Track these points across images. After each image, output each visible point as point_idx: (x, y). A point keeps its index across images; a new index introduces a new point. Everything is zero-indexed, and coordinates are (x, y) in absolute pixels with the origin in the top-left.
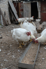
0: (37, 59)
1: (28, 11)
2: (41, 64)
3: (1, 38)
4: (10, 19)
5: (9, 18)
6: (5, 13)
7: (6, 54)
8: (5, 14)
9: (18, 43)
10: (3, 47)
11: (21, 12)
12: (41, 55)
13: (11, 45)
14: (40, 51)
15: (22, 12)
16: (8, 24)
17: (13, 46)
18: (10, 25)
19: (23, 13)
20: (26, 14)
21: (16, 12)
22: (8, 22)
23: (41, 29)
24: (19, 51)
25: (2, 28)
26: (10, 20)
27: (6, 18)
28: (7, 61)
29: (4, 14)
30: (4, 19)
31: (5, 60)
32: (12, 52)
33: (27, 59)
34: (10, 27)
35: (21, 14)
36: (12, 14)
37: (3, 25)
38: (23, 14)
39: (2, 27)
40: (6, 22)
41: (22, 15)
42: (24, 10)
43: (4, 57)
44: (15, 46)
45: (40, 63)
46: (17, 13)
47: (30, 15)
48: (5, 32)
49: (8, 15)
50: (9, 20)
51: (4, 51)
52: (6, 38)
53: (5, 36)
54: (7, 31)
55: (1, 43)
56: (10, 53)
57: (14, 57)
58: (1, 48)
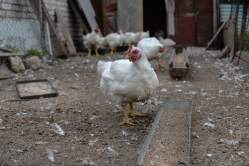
1: (132, 11)
3: (55, 95)
4: (72, 37)
5: (71, 32)
6: (55, 16)
7: (85, 143)
8: (56, 21)
9: (116, 111)
10: (67, 122)
11: (108, 14)
12: (201, 147)
13: (94, 117)
14: (194, 133)
15: (112, 14)
16: (67, 54)
17: (101, 119)
18: (74, 56)
19: (116, 16)
20: (128, 19)
21: (94, 15)
22: (66, 45)
23: (187, 65)
24: (124, 133)
25: (50, 64)
26: (74, 41)
27: (61, 34)
28: (92, 163)
29: (53, 18)
30: (55, 36)
31: (85, 162)
32: (102, 136)
33: (157, 157)
34: (76, 61)
35: (109, 22)
36: (80, 20)
37: (51, 53)
38: (116, 21)
39: (50, 61)
40: (60, 45)
41: (112, 24)
42: (120, 7)
43: (79, 153)
44: (107, 119)
46: (96, 18)
47: (140, 23)
48: (63, 78)
49: (67, 24)
50: (70, 39)
51: (74, 134)
52: (71, 94)
53: (68, 91)
54: (70, 73)
55: (59, 111)
56: (96, 140)
57: (114, 151)
58: (63, 127)
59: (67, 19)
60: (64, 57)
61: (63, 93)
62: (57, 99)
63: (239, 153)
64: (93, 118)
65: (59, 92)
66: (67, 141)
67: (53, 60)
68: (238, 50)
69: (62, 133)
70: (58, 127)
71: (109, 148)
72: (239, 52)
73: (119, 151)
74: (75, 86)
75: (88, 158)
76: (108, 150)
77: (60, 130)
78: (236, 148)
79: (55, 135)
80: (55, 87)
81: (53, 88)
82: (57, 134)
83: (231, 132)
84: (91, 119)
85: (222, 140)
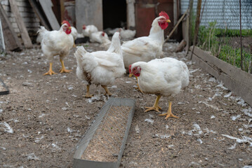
0: (126, 151)
2: (136, 163)
3: (7, 93)
4: (27, 28)
5: (25, 22)
6: (9, 6)
7: (31, 140)
8: (10, 11)
9: (64, 109)
10: (16, 121)
11: (66, 4)
12: (138, 141)
13: (43, 115)
15: (70, 3)
16: (21, 47)
17: (49, 116)
18: (30, 48)
19: (74, 6)
20: (86, 10)
21: (51, 4)
22: (20, 37)
24: (69, 130)
25: (3, 59)
26: (29, 32)
27: (15, 25)
28: (36, 158)
29: (6, 8)
30: (8, 28)
31: (30, 157)
32: (49, 133)
33: (95, 151)
34: (31, 55)
35: (66, 12)
36: (36, 10)
37: (4, 48)
38: (74, 11)
39: (3, 55)
40: (14, 38)
41: (71, 15)
43: (25, 149)
45: (135, 161)
46: (52, 8)
48: (16, 74)
49: (22, 14)
50: (25, 31)
51: (22, 132)
52: (22, 92)
53: (19, 88)
54: (22, 69)
55: (9, 109)
56: (42, 137)
57: (57, 147)
58: (13, 125)
59: (21, 9)
60: (18, 50)
61: (14, 91)
62: (8, 97)
63: (169, 146)
64: (41, 116)
65: (10, 89)
66: (15, 139)
67: (6, 54)
68: (192, 45)
69: (11, 131)
70: (7, 125)
71: (53, 144)
72: (192, 47)
73: (62, 147)
74: (27, 83)
75: (33, 154)
76: (52, 146)
77: (9, 128)
78: (168, 142)
79: (4, 133)
80: (7, 84)
81: (4, 86)
82: (5, 133)
83: (167, 127)
84: (40, 117)
85: (157, 135)
